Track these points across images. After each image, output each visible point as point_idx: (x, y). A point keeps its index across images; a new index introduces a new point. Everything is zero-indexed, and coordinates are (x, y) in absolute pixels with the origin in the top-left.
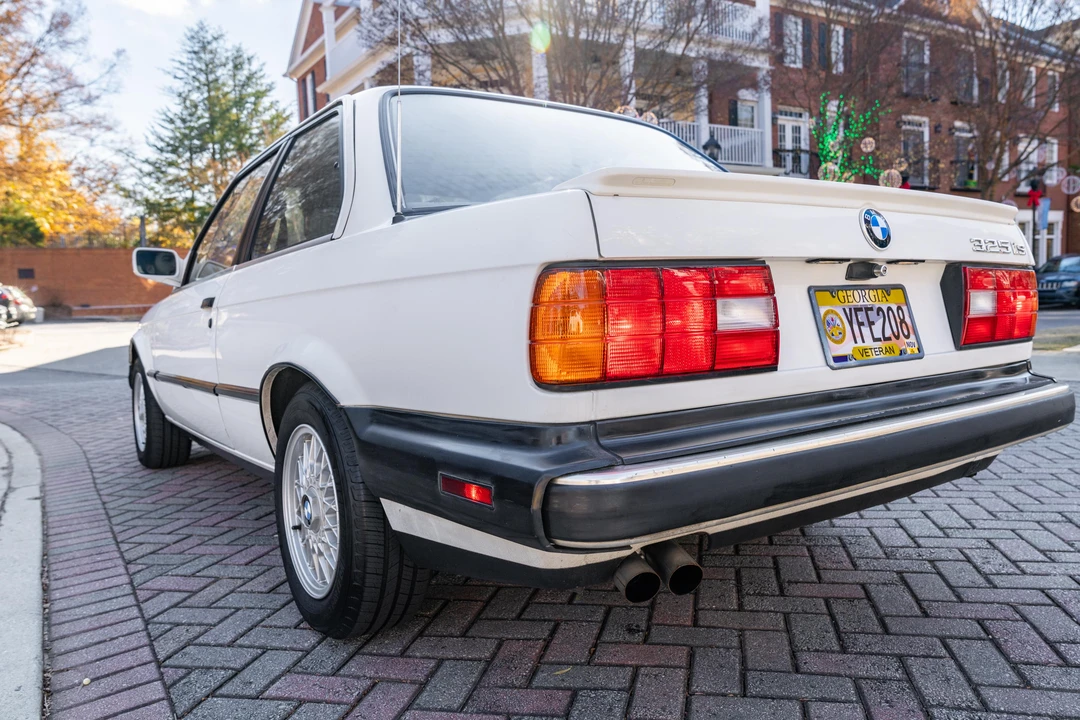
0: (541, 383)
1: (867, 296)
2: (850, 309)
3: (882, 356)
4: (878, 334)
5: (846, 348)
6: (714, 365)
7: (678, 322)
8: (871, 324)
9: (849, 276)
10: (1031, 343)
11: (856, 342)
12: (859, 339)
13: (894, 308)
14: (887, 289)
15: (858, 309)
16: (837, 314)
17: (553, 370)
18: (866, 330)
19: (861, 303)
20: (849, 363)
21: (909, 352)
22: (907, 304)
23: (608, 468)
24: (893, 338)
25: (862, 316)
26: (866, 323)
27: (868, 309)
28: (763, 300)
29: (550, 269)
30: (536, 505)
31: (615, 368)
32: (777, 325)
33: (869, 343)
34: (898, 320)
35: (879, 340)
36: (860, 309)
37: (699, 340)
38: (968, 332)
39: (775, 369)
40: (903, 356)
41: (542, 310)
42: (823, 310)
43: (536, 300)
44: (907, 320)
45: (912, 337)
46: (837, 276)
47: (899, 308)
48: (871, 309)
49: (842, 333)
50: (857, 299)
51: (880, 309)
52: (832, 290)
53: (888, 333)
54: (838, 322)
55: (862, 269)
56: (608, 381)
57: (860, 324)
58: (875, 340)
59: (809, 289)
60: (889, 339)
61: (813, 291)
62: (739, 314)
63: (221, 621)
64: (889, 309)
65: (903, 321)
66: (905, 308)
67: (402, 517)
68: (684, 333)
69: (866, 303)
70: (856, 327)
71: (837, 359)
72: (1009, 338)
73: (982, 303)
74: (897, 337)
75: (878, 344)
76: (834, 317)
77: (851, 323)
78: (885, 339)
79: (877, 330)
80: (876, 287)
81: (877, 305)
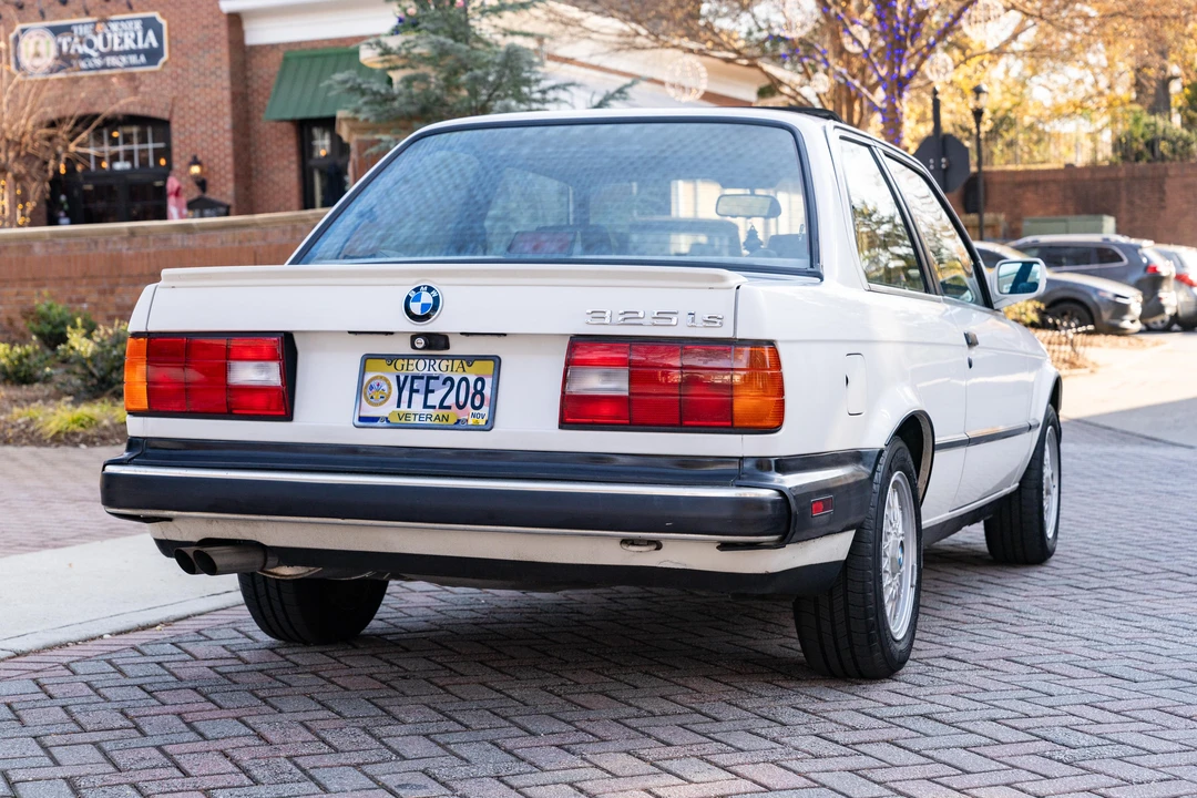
1: (436, 366)
2: (406, 378)
4: (434, 402)
5: (387, 409)
6: (230, 410)
8: (428, 391)
11: (399, 406)
13: (472, 380)
14: (470, 360)
15: (414, 378)
16: (386, 380)
18: (418, 399)
19: (426, 371)
20: (379, 424)
21: (471, 422)
22: (495, 376)
24: (454, 408)
25: (417, 384)
26: (423, 390)
27: (430, 378)
33: (417, 408)
34: (472, 391)
35: (434, 407)
39: (289, 419)
40: (459, 425)
42: (371, 376)
44: (487, 392)
45: (485, 410)
47: (481, 379)
48: (437, 378)
50: (421, 368)
51: (450, 379)
52: (391, 359)
53: (451, 400)
54: (385, 387)
57: (413, 391)
58: (425, 406)
59: (366, 356)
60: (449, 408)
61: (368, 359)
65: (479, 392)
66: (489, 381)
69: (432, 371)
70: (406, 393)
71: (364, 419)
74: (460, 407)
75: (429, 411)
76: (382, 382)
77: (401, 390)
78: (442, 406)
79: (434, 399)
80: (453, 358)
81: (448, 374)
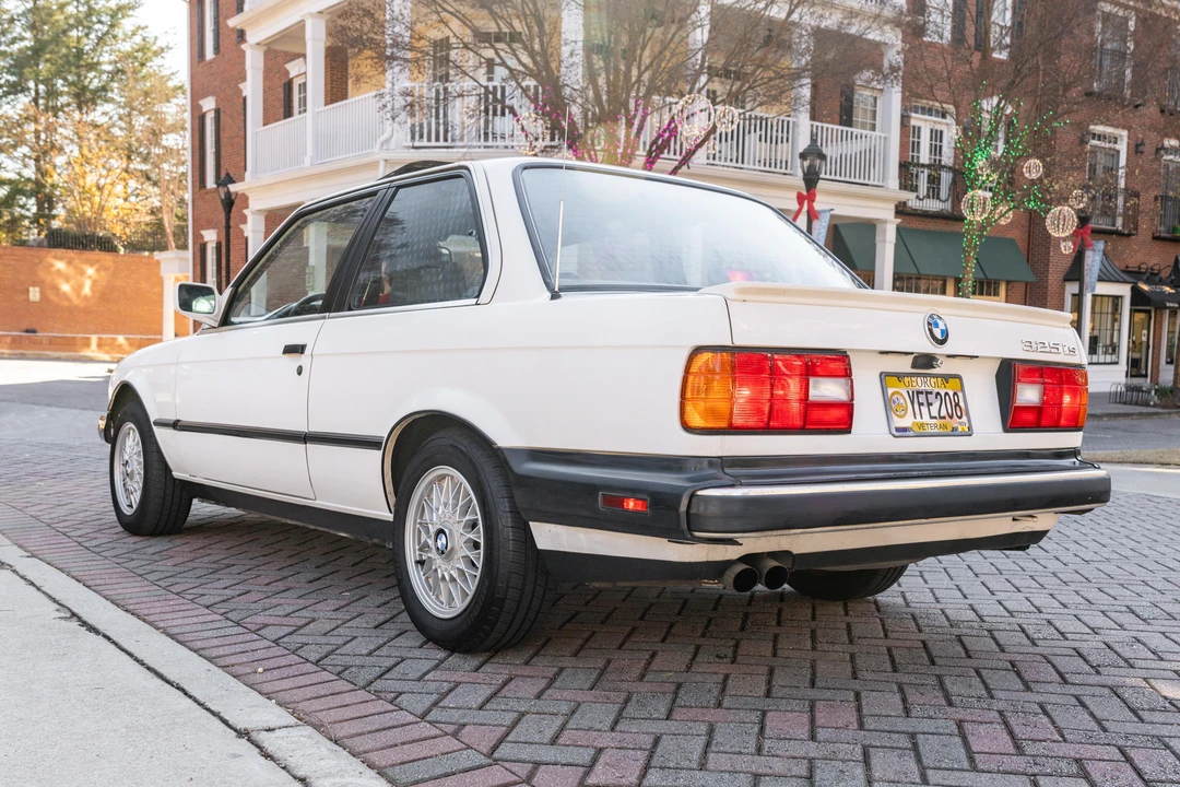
0: (687, 427)
1: (928, 383)
2: (913, 392)
3: (936, 430)
4: (935, 412)
5: (907, 422)
6: (804, 425)
7: (781, 392)
8: (929, 404)
9: (914, 366)
10: (1081, 433)
11: (915, 418)
12: (918, 416)
13: (951, 393)
14: (946, 378)
15: (919, 393)
16: (901, 395)
17: (696, 420)
18: (924, 409)
19: (923, 387)
20: (908, 433)
21: (960, 429)
22: (963, 390)
23: (732, 486)
24: (947, 417)
25: (922, 398)
26: (925, 403)
27: (927, 393)
28: (842, 380)
29: (698, 350)
30: (683, 508)
31: (738, 421)
32: (852, 399)
33: (926, 419)
34: (953, 403)
35: (935, 418)
36: (922, 393)
37: (795, 407)
38: (1015, 418)
39: (850, 432)
40: (954, 433)
41: (691, 378)
42: (890, 391)
43: (687, 371)
44: (962, 404)
45: (964, 419)
46: (904, 365)
47: (955, 394)
48: (931, 393)
49: (906, 410)
50: (920, 384)
51: (938, 394)
52: (900, 376)
53: (943, 413)
54: (902, 401)
55: (925, 362)
56: (733, 430)
57: (920, 404)
58: (931, 418)
59: (881, 374)
60: (944, 418)
61: (884, 376)
62: (826, 390)
63: (345, 644)
64: (946, 394)
65: (957, 405)
66: (960, 395)
67: (550, 536)
68: (785, 400)
69: (927, 388)
70: (916, 406)
71: (898, 430)
72: (1056, 427)
73: (1029, 394)
74: (951, 417)
75: (934, 421)
76: (899, 397)
77: (912, 403)
78: (940, 418)
79: (934, 410)
80: (936, 376)
81: (936, 390)
